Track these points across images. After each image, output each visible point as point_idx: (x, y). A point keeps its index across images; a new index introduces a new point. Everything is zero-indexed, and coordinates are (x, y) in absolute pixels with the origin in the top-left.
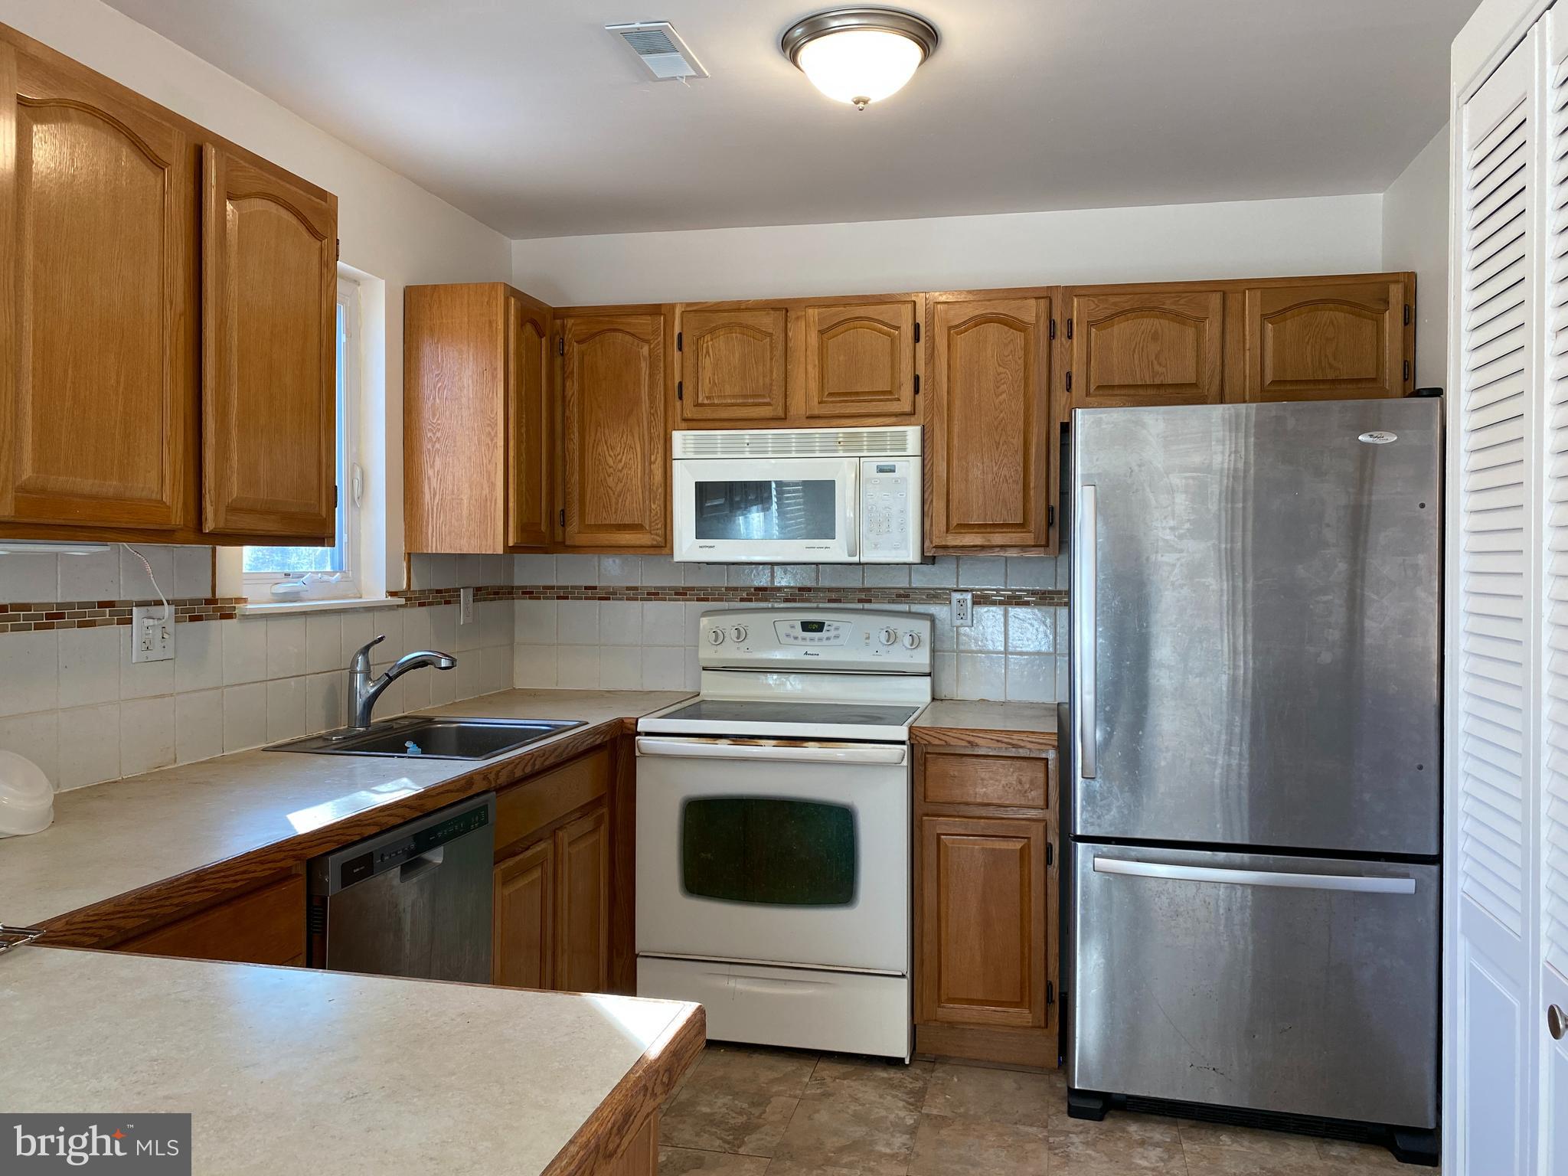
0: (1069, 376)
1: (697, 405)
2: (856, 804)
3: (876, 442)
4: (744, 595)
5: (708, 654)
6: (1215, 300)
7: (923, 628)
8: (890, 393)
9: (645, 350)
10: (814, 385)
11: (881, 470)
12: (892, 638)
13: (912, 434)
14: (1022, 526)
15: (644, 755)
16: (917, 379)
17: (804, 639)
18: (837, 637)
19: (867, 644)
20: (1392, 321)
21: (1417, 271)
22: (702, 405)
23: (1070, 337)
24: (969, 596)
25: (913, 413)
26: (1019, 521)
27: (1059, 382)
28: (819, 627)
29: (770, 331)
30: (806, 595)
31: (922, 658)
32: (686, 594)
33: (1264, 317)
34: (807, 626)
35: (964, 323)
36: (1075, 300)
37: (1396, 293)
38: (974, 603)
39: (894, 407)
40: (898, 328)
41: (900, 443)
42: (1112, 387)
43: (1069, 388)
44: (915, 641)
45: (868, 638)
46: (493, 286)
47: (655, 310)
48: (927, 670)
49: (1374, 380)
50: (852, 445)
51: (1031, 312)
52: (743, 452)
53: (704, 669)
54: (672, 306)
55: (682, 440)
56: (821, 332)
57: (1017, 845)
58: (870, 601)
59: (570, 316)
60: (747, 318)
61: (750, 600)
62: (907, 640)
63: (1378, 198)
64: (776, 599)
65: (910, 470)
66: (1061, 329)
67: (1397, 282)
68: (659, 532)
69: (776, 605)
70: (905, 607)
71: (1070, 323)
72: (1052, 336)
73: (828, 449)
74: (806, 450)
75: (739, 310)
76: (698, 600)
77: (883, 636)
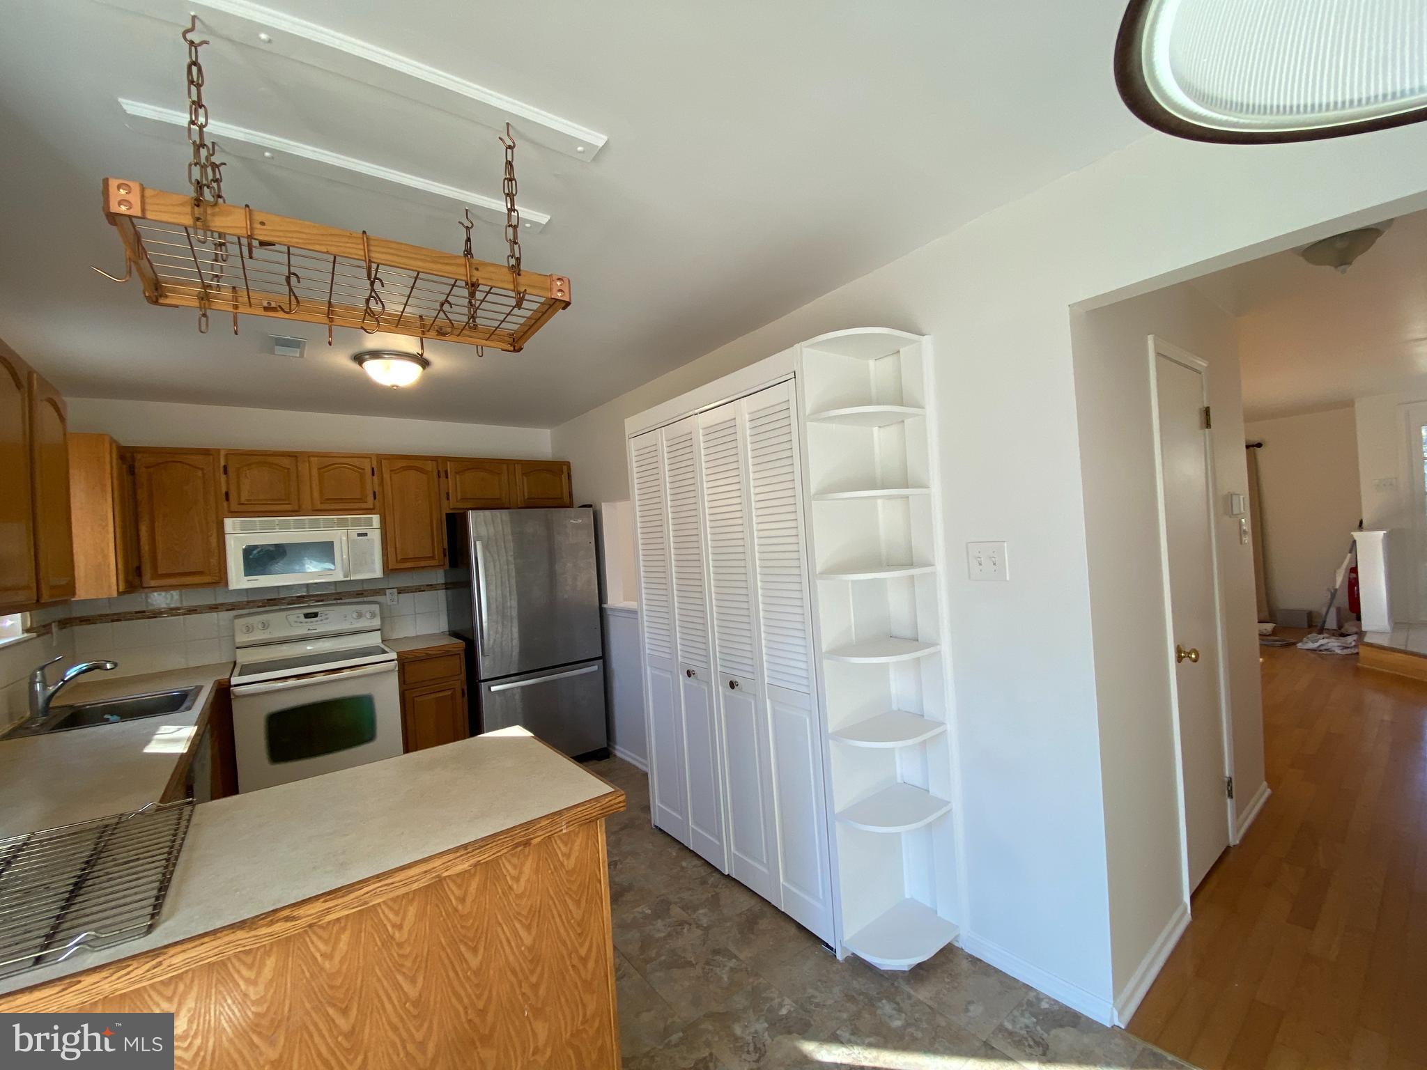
0: (448, 494)
1: (240, 504)
2: (372, 693)
3: (356, 523)
4: (260, 604)
5: (241, 638)
6: (505, 467)
7: (376, 608)
8: (361, 499)
9: (200, 473)
10: (316, 494)
11: (359, 535)
12: (360, 615)
13: (376, 519)
14: (433, 557)
15: (237, 697)
16: (374, 493)
17: (306, 622)
18: (327, 619)
19: (346, 620)
20: (564, 478)
21: (571, 461)
22: (243, 504)
23: (447, 477)
24: (395, 590)
25: (373, 509)
26: (431, 555)
27: (444, 496)
28: (315, 615)
29: (288, 467)
30: (301, 600)
31: (377, 622)
32: (218, 608)
33: (523, 474)
34: (307, 616)
35: (398, 469)
36: (448, 463)
37: (565, 468)
38: (399, 593)
39: (364, 506)
40: (364, 469)
41: (369, 522)
42: (468, 499)
43: (448, 499)
44: (373, 616)
45: (346, 617)
46: (100, 437)
47: (206, 452)
48: (379, 628)
49: (560, 498)
50: (342, 523)
51: (430, 466)
52: (275, 529)
53: (237, 648)
54: (218, 451)
55: (229, 523)
56: (319, 469)
57: (449, 693)
58: (341, 599)
59: (139, 452)
60: (270, 459)
61: (265, 606)
62: (368, 615)
63: (549, 431)
64: (283, 604)
65: (375, 535)
66: (443, 474)
67: (565, 465)
68: (217, 575)
69: (283, 607)
70: (360, 599)
71: (446, 472)
72: (439, 476)
73: (329, 525)
74: (315, 525)
75: (266, 455)
76: (228, 610)
77: (355, 615)
